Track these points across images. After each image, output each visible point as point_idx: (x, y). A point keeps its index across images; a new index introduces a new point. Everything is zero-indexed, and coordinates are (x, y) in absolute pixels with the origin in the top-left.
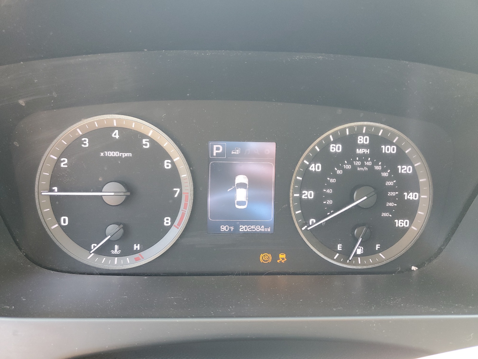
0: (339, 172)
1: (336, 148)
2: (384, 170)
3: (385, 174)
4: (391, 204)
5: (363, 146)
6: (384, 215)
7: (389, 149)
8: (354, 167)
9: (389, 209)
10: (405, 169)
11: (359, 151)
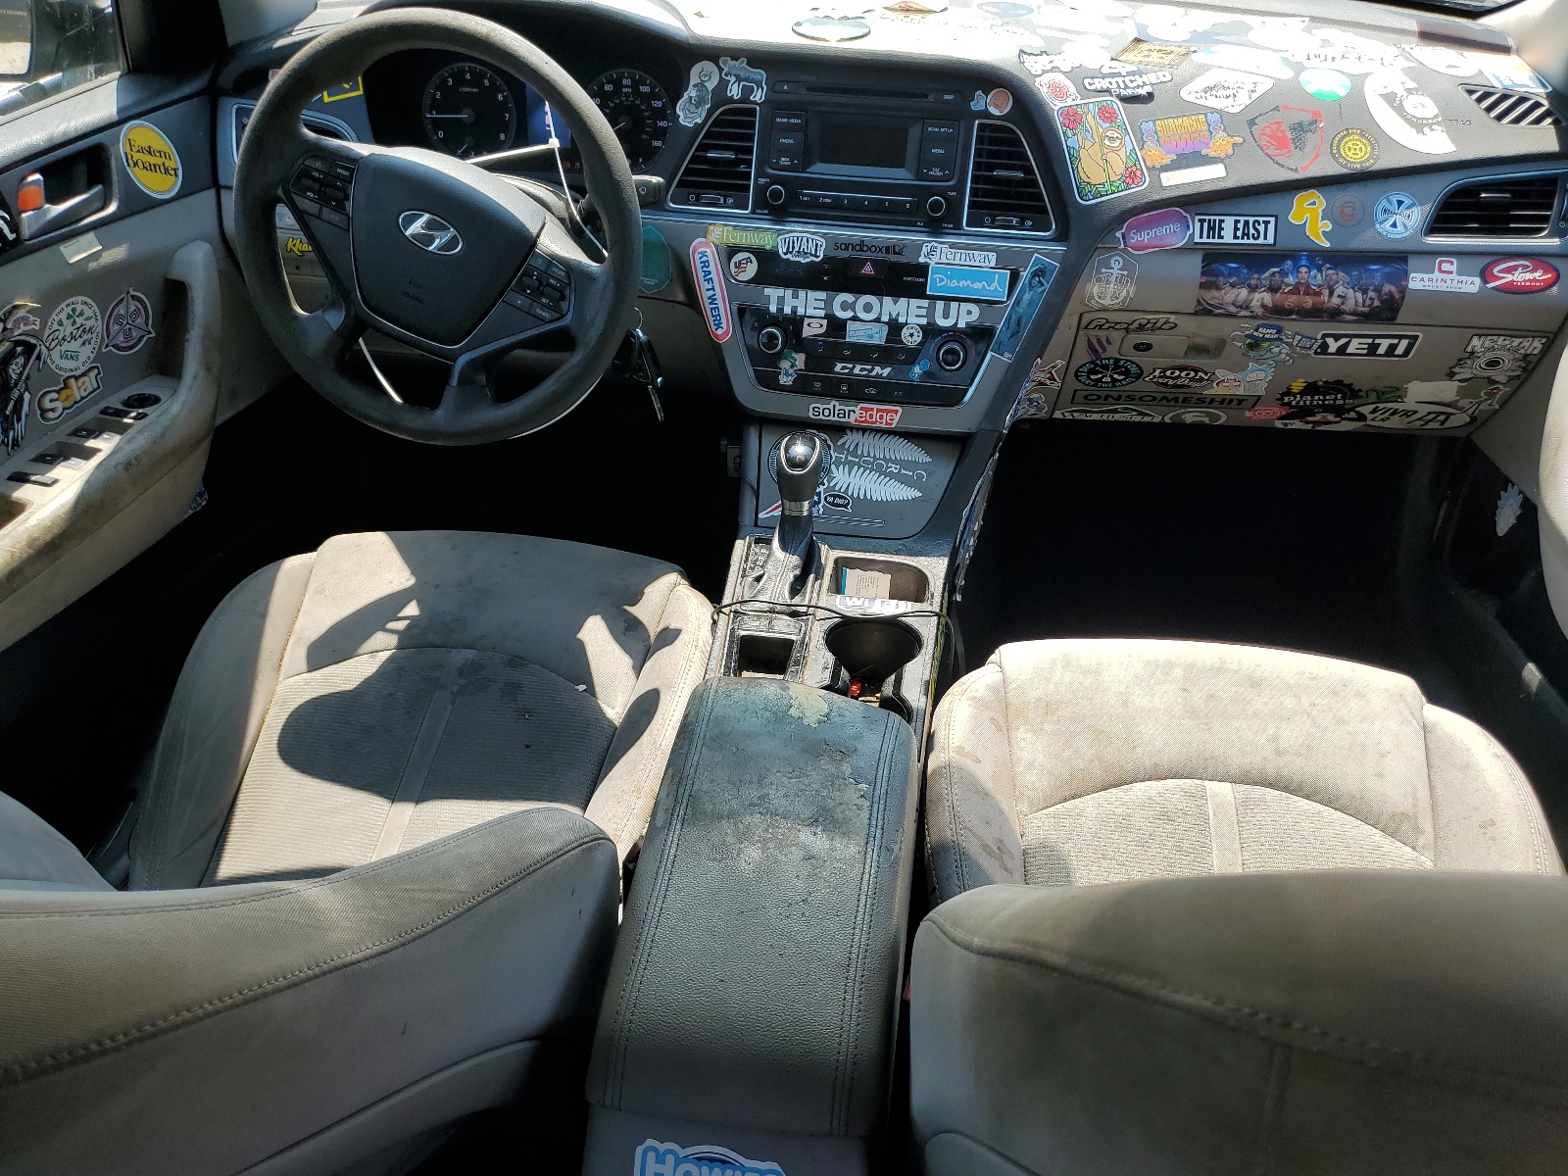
0: (612, 105)
1: (608, 88)
2: (642, 104)
3: (643, 107)
4: (648, 129)
5: (627, 86)
6: (644, 136)
7: (645, 89)
8: (621, 102)
9: (646, 133)
10: (657, 104)
11: (625, 90)
